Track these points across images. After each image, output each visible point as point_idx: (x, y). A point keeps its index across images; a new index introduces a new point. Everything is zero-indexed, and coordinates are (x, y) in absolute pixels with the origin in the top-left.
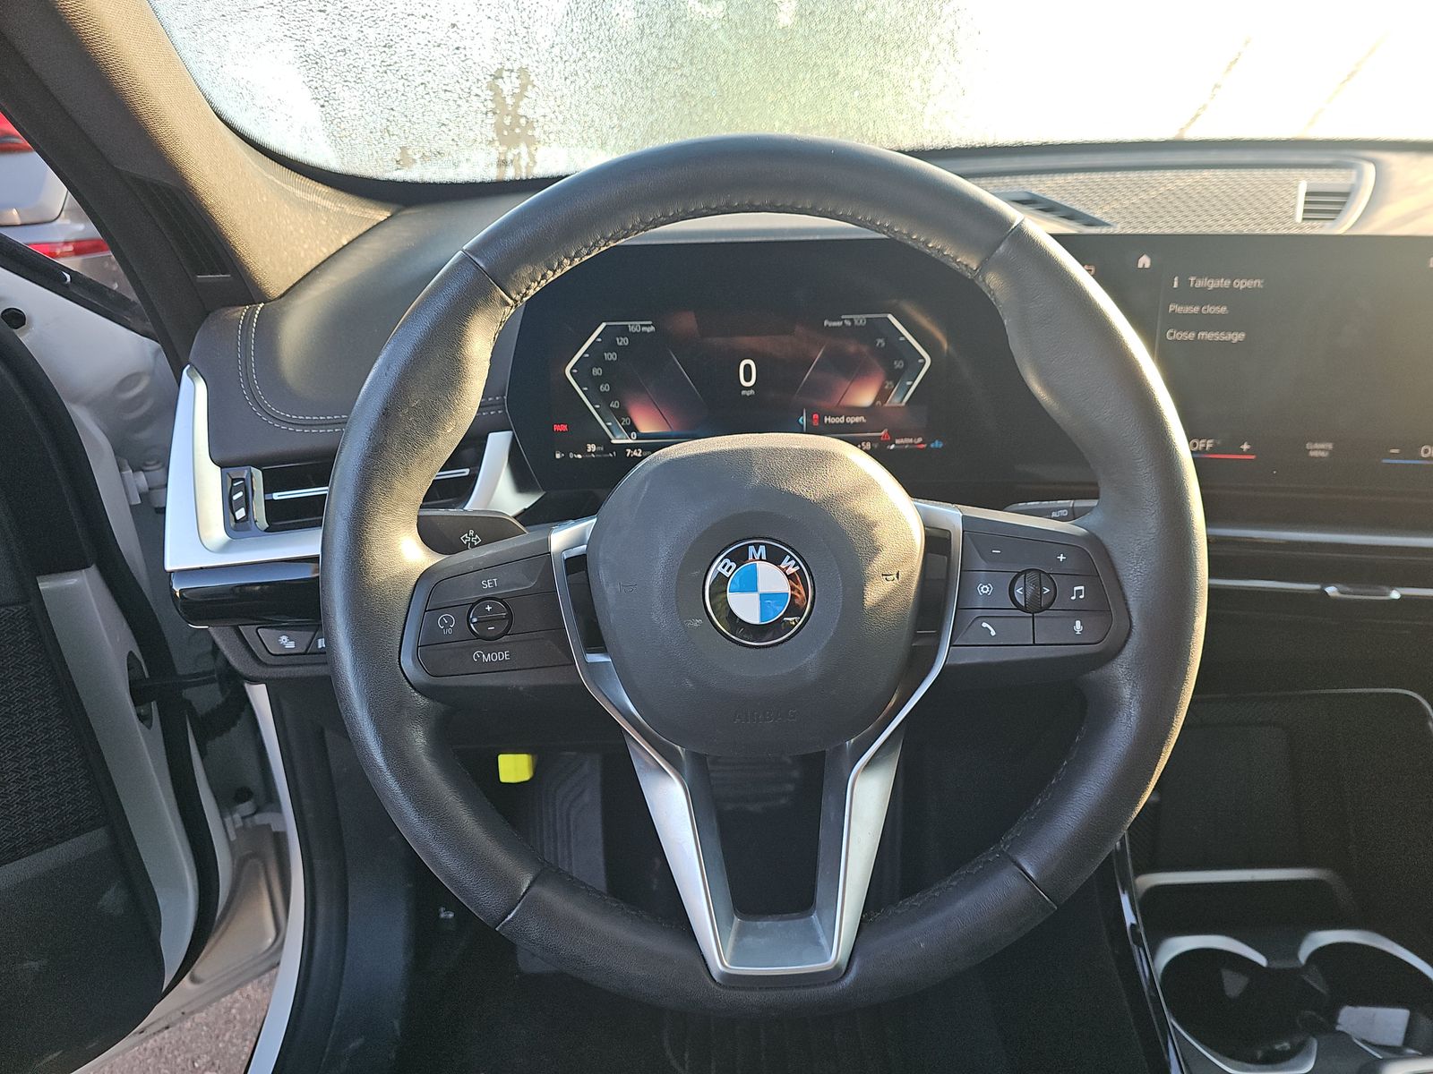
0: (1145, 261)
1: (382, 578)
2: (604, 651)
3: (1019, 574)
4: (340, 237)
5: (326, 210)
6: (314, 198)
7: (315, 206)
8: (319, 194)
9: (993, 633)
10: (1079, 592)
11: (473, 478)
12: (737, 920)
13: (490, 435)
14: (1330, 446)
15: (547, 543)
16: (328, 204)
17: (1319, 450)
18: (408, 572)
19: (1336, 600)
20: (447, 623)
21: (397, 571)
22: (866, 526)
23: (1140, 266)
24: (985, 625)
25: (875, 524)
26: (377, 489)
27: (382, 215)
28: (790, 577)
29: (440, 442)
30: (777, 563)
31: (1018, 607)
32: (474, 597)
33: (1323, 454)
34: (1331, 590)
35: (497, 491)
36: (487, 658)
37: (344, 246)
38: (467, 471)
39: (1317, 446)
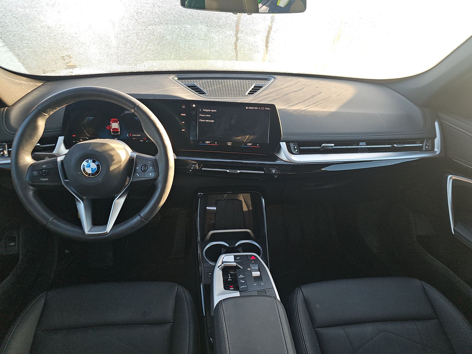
0: (194, 106)
1: (22, 165)
2: (67, 179)
3: (143, 165)
4: (28, 91)
5: (24, 84)
6: (22, 82)
7: (21, 84)
8: (23, 80)
9: (138, 175)
10: (151, 168)
11: (55, 146)
12: (92, 226)
13: (59, 137)
14: (231, 143)
15: (57, 159)
16: (25, 83)
17: (229, 144)
18: (28, 164)
19: (228, 172)
20: (36, 173)
21: (26, 164)
22: (112, 156)
23: (193, 106)
24: (137, 174)
25: (113, 156)
26: (21, 148)
27: (40, 84)
28: (97, 165)
29: (34, 140)
30: (94, 163)
31: (142, 171)
32: (41, 168)
33: (230, 144)
34: (228, 171)
35: (60, 149)
36: (43, 180)
37: (29, 93)
38: (54, 145)
39: (229, 143)
